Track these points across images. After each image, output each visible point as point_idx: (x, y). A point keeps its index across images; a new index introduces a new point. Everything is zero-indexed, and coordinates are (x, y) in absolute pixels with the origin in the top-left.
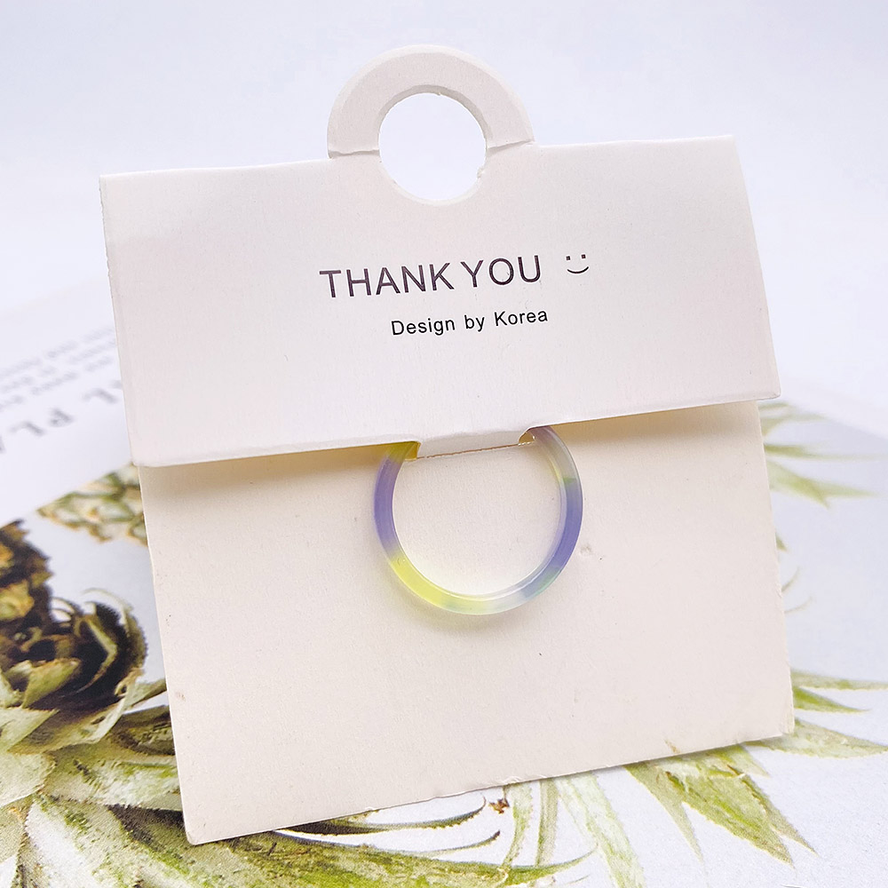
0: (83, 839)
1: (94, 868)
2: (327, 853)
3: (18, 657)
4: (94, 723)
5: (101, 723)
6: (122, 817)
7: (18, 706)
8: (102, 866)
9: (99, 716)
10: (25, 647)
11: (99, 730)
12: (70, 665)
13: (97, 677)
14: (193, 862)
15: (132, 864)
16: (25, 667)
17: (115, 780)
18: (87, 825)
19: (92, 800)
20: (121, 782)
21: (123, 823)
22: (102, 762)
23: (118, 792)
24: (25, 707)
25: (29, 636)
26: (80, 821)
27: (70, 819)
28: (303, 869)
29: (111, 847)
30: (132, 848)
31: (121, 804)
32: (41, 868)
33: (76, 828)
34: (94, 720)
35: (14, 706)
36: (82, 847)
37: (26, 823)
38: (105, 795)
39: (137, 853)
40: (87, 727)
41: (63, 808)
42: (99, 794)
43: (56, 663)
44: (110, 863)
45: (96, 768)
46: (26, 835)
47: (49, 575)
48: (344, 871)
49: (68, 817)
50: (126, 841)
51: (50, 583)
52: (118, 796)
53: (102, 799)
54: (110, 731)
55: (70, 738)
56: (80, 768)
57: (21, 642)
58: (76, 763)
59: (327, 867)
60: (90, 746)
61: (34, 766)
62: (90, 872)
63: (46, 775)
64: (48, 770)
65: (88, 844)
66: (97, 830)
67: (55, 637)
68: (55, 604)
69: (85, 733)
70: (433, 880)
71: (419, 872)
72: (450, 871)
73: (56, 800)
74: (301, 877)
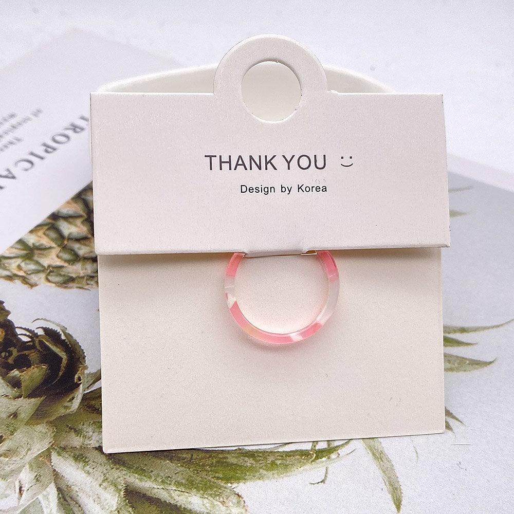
0: (87, 468)
1: (100, 483)
2: (221, 456)
3: (10, 368)
4: (69, 401)
5: (74, 401)
7: (21, 397)
8: (103, 481)
9: (71, 397)
11: (74, 405)
12: (42, 368)
13: (61, 373)
16: (15, 373)
17: (93, 432)
18: (87, 460)
20: (97, 433)
22: (82, 423)
24: (24, 398)
25: (11, 354)
26: (82, 458)
27: (76, 458)
28: (211, 466)
29: (105, 470)
30: (117, 469)
33: (81, 463)
35: (18, 398)
36: (88, 473)
37: (52, 464)
38: (90, 442)
39: (120, 471)
40: (66, 404)
41: (70, 453)
42: (87, 442)
43: (33, 368)
44: (107, 479)
45: (80, 427)
46: (55, 470)
49: (74, 457)
50: (112, 466)
53: (90, 444)
55: (59, 412)
56: (71, 428)
58: (68, 426)
61: (44, 431)
63: (52, 435)
64: (53, 433)
66: (93, 462)
67: (27, 352)
68: (18, 331)
69: (66, 407)
70: (278, 462)
71: (271, 459)
72: (286, 456)
73: (64, 449)
74: (211, 471)
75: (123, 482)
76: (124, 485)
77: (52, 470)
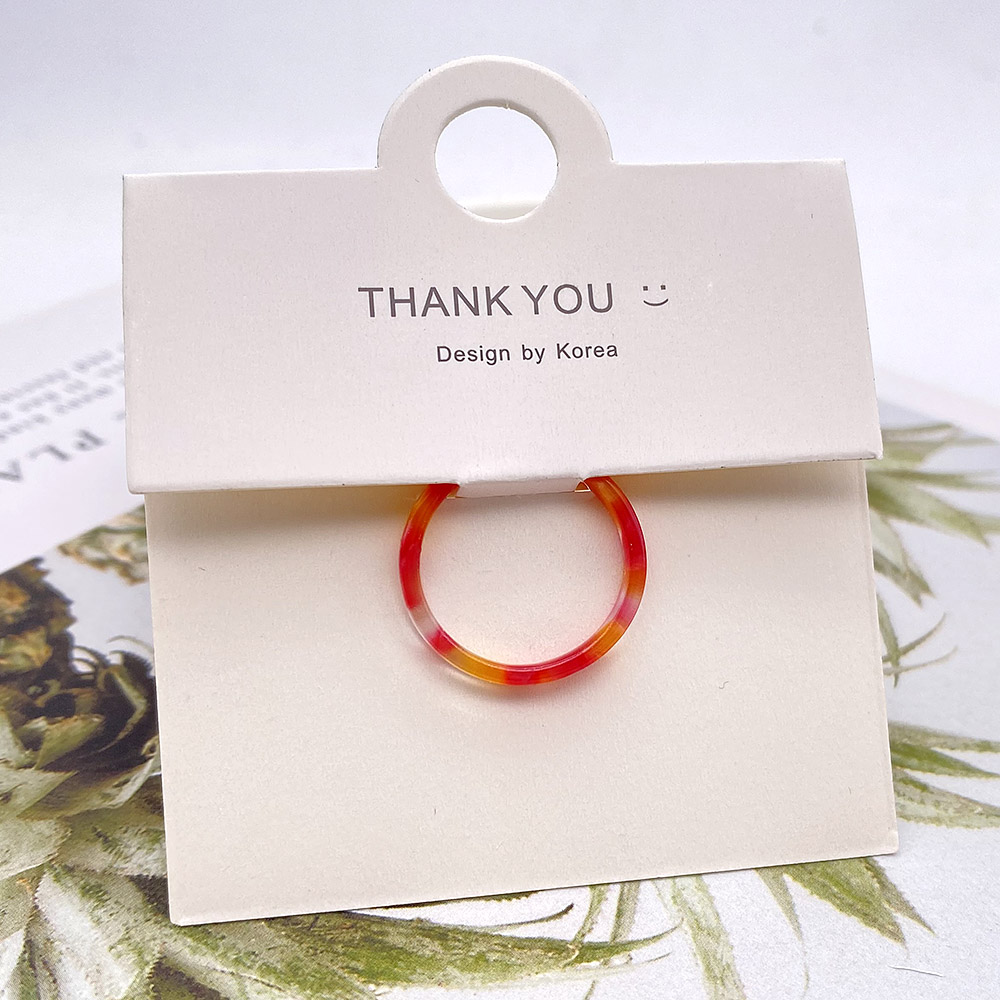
0: (99, 912)
1: (111, 944)
2: (375, 928)
3: (33, 713)
4: (116, 786)
5: (126, 786)
6: (145, 888)
7: (30, 767)
8: (120, 942)
9: (122, 779)
10: (40, 702)
11: (122, 793)
12: (92, 722)
13: (122, 735)
14: (223, 937)
15: (154, 939)
16: (40, 723)
17: (139, 848)
18: (105, 897)
19: (111, 870)
20: (145, 851)
21: (146, 894)
22: (124, 829)
23: (141, 861)
24: (37, 769)
25: (46, 689)
26: (98, 892)
27: (87, 891)
28: (347, 944)
29: (131, 921)
30: (156, 922)
31: (145, 874)
32: (52, 943)
33: (92, 901)
34: (116, 783)
35: (25, 767)
36: (98, 922)
37: (36, 895)
38: (127, 865)
39: (161, 927)
40: (109, 790)
41: (78, 879)
42: (121, 864)
43: (76, 720)
44: (129, 938)
45: (117, 835)
46: (36, 907)
47: (72, 620)
48: (393, 947)
49: (83, 888)
50: (149, 915)
51: (72, 629)
52: (141, 866)
53: (123, 869)
54: (134, 795)
55: (88, 803)
56: (99, 835)
57: (35, 696)
58: (96, 829)
59: (375, 943)
60: (112, 810)
61: (47, 832)
62: (106, 947)
63: (60, 843)
64: (62, 838)
65: (105, 918)
66: (116, 903)
67: (74, 691)
68: (77, 654)
69: (107, 797)
70: (493, 957)
71: (479, 948)
72: (513, 947)
73: (70, 870)
74: (344, 954)
75: (157, 949)
76: (158, 955)
77: (31, 905)
